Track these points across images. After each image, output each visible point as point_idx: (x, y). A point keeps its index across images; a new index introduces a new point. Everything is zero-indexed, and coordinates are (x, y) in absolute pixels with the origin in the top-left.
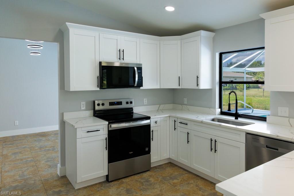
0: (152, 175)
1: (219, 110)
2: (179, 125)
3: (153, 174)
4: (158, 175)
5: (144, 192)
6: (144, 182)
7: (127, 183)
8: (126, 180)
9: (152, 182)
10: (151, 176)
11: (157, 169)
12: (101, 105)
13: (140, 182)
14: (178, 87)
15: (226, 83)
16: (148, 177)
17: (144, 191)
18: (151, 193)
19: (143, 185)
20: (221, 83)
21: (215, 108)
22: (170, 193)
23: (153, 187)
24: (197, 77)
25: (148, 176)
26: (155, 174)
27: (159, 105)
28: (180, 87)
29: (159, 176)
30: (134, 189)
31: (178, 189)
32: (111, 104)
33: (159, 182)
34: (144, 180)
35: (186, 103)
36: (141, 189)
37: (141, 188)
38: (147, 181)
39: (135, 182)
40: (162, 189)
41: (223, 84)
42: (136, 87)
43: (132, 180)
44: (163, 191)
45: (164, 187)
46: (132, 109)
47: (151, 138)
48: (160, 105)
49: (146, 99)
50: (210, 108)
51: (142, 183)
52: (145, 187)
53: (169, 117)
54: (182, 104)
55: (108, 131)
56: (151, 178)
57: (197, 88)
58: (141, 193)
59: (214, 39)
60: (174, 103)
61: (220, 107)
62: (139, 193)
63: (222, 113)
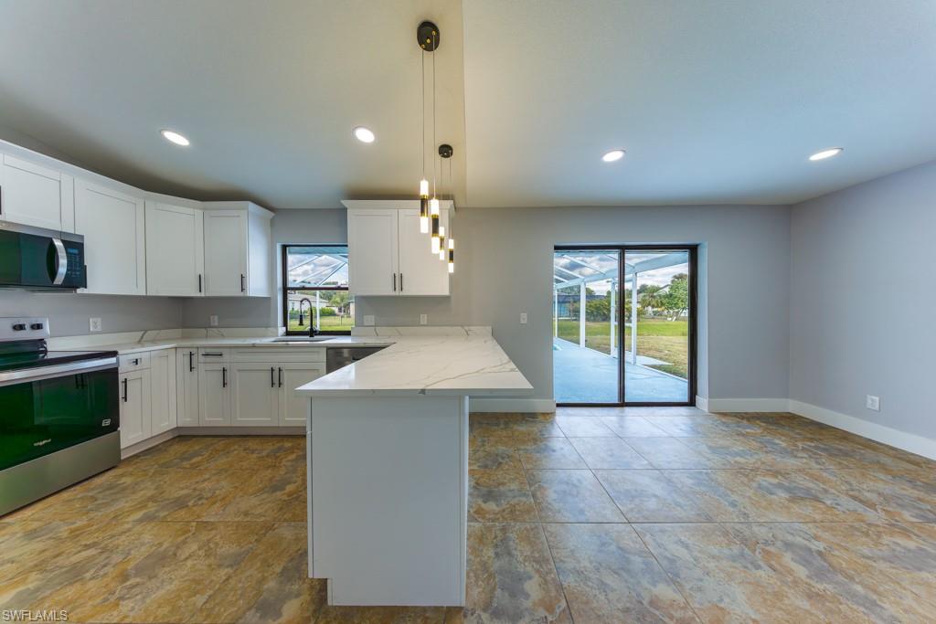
0: (126, 472)
1: (282, 330)
2: (202, 359)
3: (129, 470)
10: (121, 475)
13: (82, 498)
14: (198, 295)
15: (295, 289)
17: (102, 509)
19: (95, 500)
20: (285, 289)
21: (276, 326)
23: (132, 492)
24: (242, 277)
26: (136, 468)
27: (142, 333)
28: (203, 295)
34: (101, 490)
35: (216, 324)
36: (90, 510)
37: (90, 507)
38: (112, 487)
39: (61, 506)
40: (162, 484)
41: (289, 292)
42: (57, 286)
45: (168, 478)
46: (42, 341)
47: (121, 394)
48: (146, 331)
49: (99, 320)
50: (266, 327)
51: (92, 498)
52: (102, 501)
53: (174, 350)
54: (208, 326)
56: (123, 478)
57: (241, 294)
59: (272, 221)
60: (184, 326)
61: (285, 324)
63: (288, 333)
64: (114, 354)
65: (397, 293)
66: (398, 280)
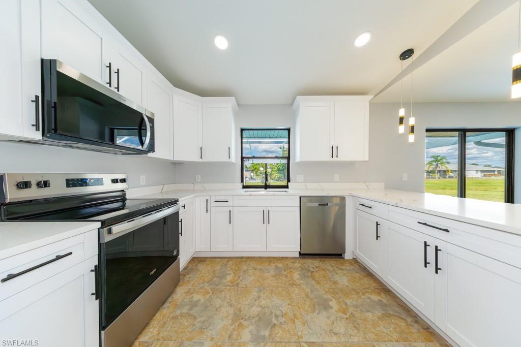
0: (190, 289)
1: (240, 185)
2: (215, 204)
3: (190, 287)
4: (199, 284)
5: (210, 330)
6: (191, 309)
7: (158, 340)
8: (150, 335)
9: (202, 300)
10: (189, 292)
11: (187, 276)
12: (34, 186)
13: (182, 315)
14: (200, 160)
16: (188, 297)
17: (210, 328)
18: (222, 320)
19: (195, 318)
20: (242, 158)
22: (244, 299)
23: (215, 309)
24: (229, 149)
25: (184, 295)
26: (193, 285)
27: (162, 186)
29: (202, 286)
30: (187, 339)
31: (244, 286)
32: (71, 183)
33: (213, 294)
34: (188, 307)
35: (200, 181)
36: (201, 328)
37: (198, 325)
38: (194, 305)
39: (173, 323)
40: (229, 301)
41: (244, 159)
43: (165, 323)
44: (234, 303)
45: (227, 295)
47: (180, 231)
48: (164, 185)
49: (144, 177)
51: (189, 315)
52: (202, 319)
55: (100, 244)
56: (193, 295)
57: (228, 160)
58: (207, 336)
61: (242, 181)
62: (206, 340)
64: (175, 202)
65: (335, 159)
66: (334, 151)
